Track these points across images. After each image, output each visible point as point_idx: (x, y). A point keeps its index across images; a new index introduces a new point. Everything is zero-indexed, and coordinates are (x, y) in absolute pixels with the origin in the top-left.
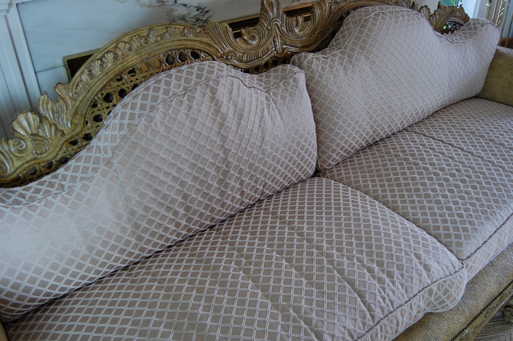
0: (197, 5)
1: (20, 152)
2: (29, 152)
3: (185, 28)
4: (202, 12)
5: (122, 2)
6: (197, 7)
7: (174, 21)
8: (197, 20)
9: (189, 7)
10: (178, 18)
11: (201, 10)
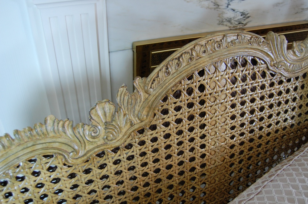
0: (242, 11)
1: (94, 138)
2: (101, 138)
3: (252, 37)
4: (244, 17)
5: (188, 2)
6: (242, 12)
7: (222, 22)
8: (239, 23)
9: (236, 12)
10: (226, 20)
11: (244, 16)
